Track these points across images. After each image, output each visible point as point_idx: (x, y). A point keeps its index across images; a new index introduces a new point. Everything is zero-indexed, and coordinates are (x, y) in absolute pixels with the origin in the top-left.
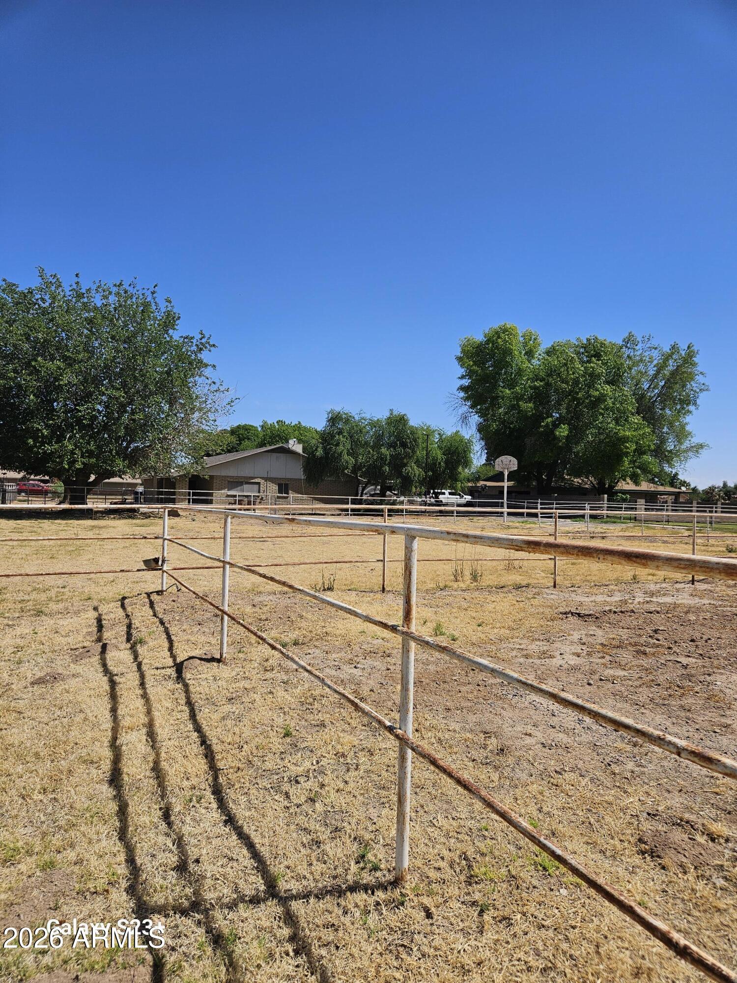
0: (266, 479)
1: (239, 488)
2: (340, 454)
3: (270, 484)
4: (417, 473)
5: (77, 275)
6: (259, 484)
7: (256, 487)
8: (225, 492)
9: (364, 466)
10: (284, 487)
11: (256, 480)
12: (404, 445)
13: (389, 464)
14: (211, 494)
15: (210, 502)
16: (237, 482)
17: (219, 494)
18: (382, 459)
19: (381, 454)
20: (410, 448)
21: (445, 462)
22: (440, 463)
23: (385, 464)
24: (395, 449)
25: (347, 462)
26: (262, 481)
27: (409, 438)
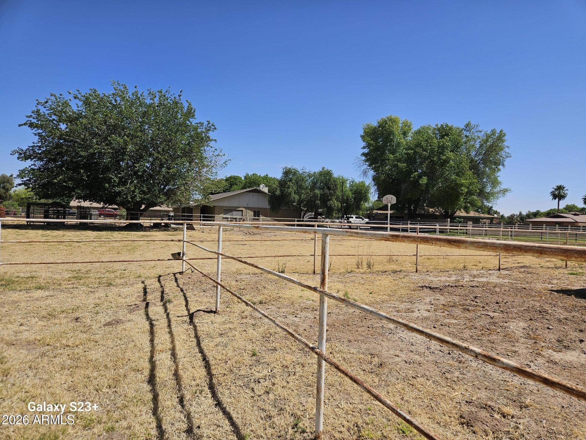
0: (247, 208)
1: (230, 213)
2: (290, 194)
3: (248, 211)
4: (336, 204)
6: (242, 211)
7: (240, 212)
8: (222, 215)
9: (305, 200)
10: (257, 213)
11: (240, 209)
12: (329, 188)
13: (320, 200)
14: (214, 217)
15: (213, 220)
16: (229, 210)
17: (218, 217)
18: (315, 196)
19: (315, 193)
20: (333, 190)
21: (354, 198)
22: (351, 199)
23: (317, 199)
24: (323, 190)
25: (294, 198)
26: (244, 209)
27: (332, 184)
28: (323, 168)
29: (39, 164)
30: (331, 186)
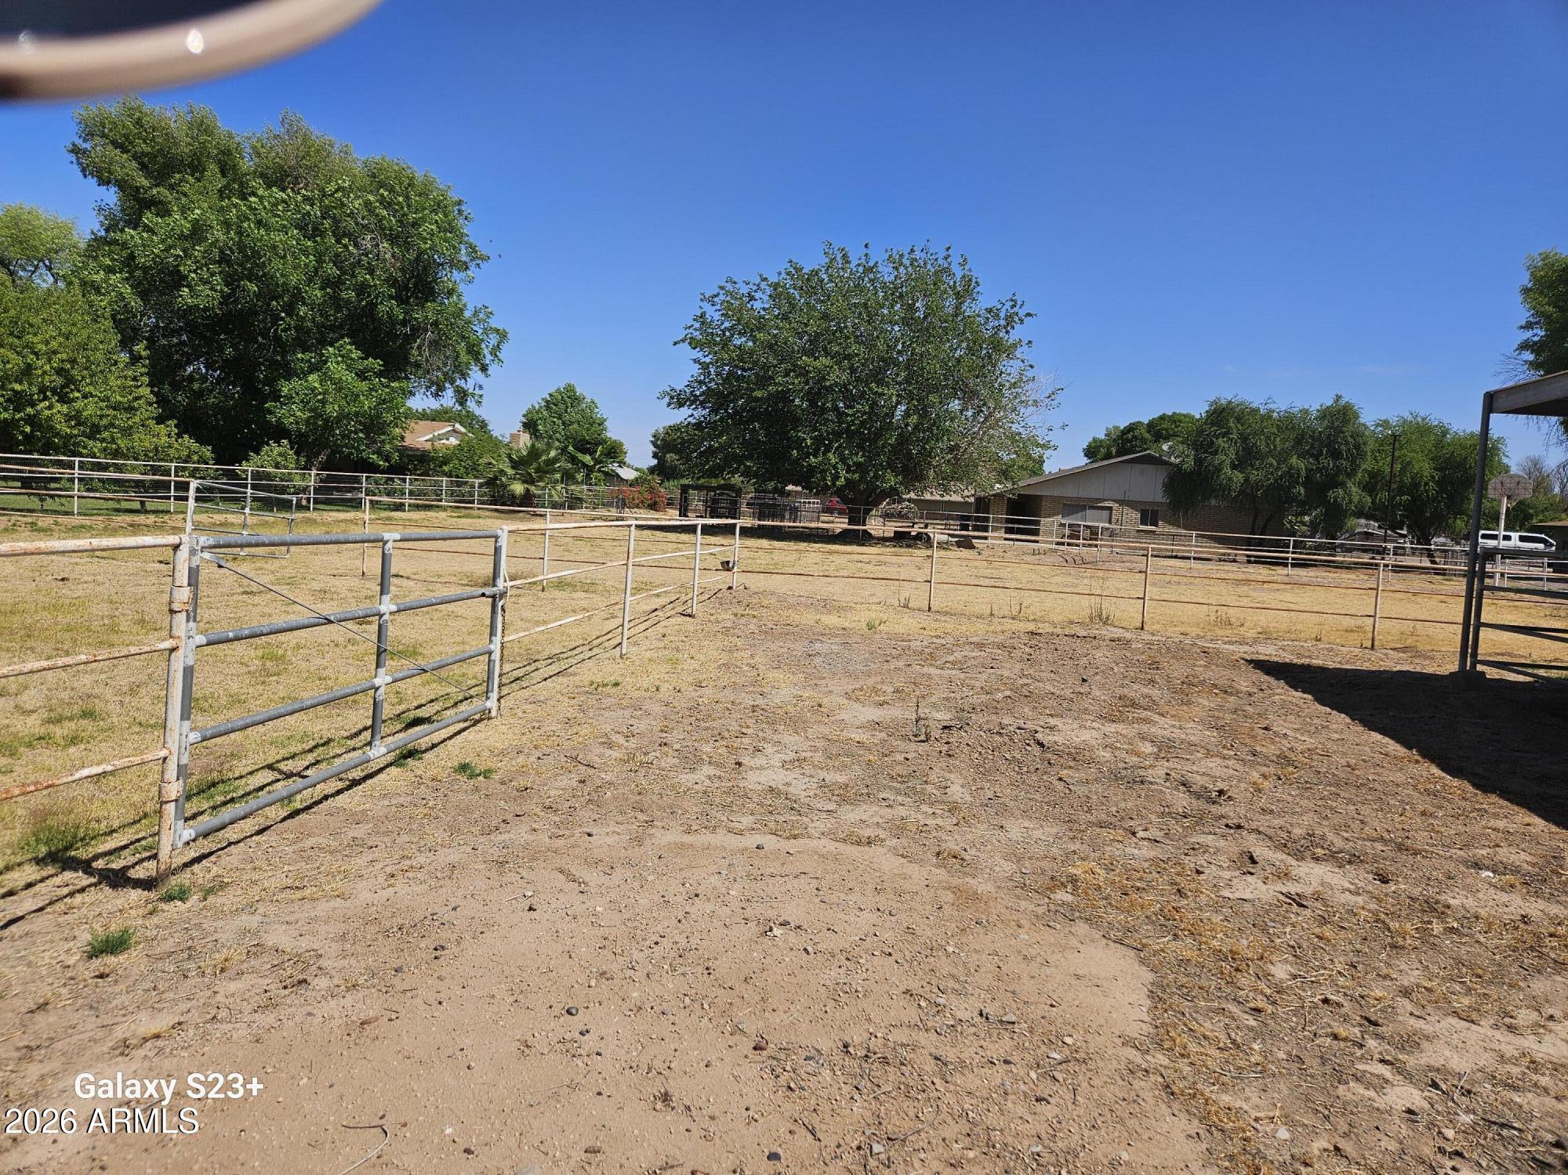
0: (1122, 503)
1: (1079, 515)
2: (1219, 469)
3: (1126, 510)
4: (1356, 499)
5: (866, 246)
6: (1110, 509)
7: (1106, 513)
8: (1059, 519)
9: (1263, 486)
10: (1149, 516)
11: (1106, 504)
12: (1336, 455)
13: (1305, 485)
14: (1037, 523)
15: (1036, 533)
16: (1077, 506)
17: (1050, 524)
18: (1291, 476)
19: (1291, 468)
20: (1347, 459)
21: (1438, 483)
22: (1426, 484)
23: (1298, 483)
24: (1317, 459)
25: (1230, 479)
26: (1115, 506)
27: (1347, 443)
28: (1338, 397)
29: (700, 413)
30: (1343, 447)
